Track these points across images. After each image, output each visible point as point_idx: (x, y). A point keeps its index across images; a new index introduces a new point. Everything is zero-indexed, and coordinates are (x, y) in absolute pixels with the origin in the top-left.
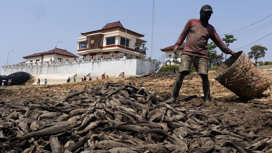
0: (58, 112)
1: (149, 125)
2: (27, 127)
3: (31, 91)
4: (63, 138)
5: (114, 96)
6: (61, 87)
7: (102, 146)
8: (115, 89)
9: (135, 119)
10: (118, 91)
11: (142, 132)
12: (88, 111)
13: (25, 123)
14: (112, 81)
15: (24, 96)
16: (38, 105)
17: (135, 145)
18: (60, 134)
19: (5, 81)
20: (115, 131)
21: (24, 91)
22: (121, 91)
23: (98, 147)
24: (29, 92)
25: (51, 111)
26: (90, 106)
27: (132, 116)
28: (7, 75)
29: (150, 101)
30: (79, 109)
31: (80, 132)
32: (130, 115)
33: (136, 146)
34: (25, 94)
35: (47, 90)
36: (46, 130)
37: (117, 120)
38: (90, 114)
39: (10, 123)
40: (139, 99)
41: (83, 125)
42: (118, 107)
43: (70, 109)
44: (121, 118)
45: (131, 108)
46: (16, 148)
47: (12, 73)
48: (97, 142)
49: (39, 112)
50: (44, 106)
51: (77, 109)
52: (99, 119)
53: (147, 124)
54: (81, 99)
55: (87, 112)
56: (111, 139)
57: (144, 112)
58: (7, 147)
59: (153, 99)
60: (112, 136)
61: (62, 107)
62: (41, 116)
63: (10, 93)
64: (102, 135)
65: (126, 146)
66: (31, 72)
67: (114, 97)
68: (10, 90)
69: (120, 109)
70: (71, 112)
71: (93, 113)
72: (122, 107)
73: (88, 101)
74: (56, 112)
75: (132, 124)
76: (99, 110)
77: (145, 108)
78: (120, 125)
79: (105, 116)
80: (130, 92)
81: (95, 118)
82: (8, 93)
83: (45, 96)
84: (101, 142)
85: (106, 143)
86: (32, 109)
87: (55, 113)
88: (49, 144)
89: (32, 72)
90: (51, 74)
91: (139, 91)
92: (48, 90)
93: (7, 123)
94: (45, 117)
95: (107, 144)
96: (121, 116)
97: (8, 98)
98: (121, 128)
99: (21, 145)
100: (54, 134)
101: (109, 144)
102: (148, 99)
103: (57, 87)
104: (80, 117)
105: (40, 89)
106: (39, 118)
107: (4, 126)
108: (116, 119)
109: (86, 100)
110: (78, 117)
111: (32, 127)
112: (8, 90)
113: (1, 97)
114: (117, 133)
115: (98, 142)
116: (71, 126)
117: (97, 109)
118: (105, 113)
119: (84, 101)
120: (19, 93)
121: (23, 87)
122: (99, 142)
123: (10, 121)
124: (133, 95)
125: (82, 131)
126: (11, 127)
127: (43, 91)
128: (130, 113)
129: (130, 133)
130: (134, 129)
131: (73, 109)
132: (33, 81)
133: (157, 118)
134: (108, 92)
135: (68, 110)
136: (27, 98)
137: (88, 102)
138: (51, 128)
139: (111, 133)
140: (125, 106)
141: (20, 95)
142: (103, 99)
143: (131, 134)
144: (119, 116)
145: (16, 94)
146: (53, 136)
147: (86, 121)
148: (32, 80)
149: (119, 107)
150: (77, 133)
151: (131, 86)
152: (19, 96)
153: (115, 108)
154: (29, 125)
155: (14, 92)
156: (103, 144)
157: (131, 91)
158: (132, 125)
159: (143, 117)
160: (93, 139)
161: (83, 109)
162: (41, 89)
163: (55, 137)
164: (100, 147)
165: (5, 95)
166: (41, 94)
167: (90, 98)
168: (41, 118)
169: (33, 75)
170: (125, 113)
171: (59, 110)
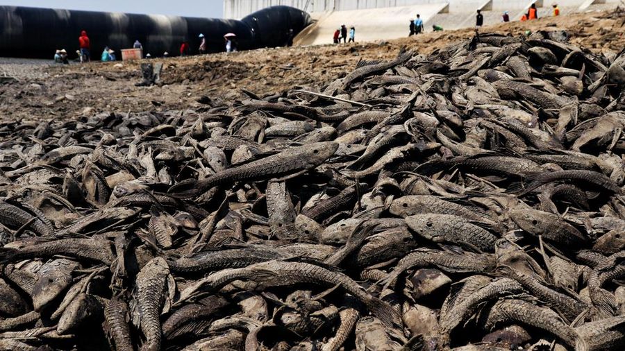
0: (310, 120)
1: (566, 159)
2: (223, 160)
3: (300, 63)
4: (305, 186)
5: (482, 73)
6: (387, 49)
7: (403, 210)
8: (491, 53)
9: (528, 140)
10: (500, 60)
11: (530, 178)
12: (389, 117)
13: (220, 148)
14: (555, 25)
15: (276, 81)
16: (263, 103)
17: (496, 212)
18: (292, 175)
19: (233, 35)
20: (453, 174)
21: (281, 66)
22: (507, 59)
23: (391, 211)
24: (292, 66)
25: (291, 118)
26: (399, 104)
27: (517, 132)
28: (239, 19)
29: (603, 88)
30: (367, 112)
31: (358, 174)
32: (512, 130)
33: (499, 214)
34: (281, 74)
35: (345, 62)
36: (259, 164)
37: (470, 142)
38: (393, 124)
39: (188, 148)
40: (566, 81)
41: (367, 156)
42: (487, 106)
43: (345, 113)
44: (484, 136)
45: (522, 109)
46: (191, 208)
47: (254, 11)
48: (390, 198)
49: (263, 120)
50: (280, 103)
51: (362, 113)
52: (419, 139)
53: (559, 156)
54: (384, 84)
55: (385, 120)
56: (434, 194)
57: (564, 119)
58: (169, 203)
59: (616, 81)
60: (440, 185)
61: (328, 108)
62: (268, 130)
63: (239, 72)
64: (411, 183)
65: (470, 213)
66: (306, 7)
67: (483, 78)
68: (240, 64)
69: (489, 113)
70: (345, 121)
71: (401, 122)
72: (498, 106)
73: (400, 90)
74: (303, 119)
75: (507, 155)
76: (424, 115)
77: (567, 110)
78: (471, 158)
79: (436, 132)
80: (535, 61)
81: (406, 138)
82: (234, 74)
83: (335, 77)
84: (402, 200)
85: (413, 203)
86: (247, 112)
87: (302, 122)
88: (264, 200)
89: (310, 5)
90: (366, 8)
91: (568, 56)
92: (347, 60)
93: (179, 149)
94: (276, 135)
95: (416, 205)
96: (482, 133)
97: (233, 85)
98: (475, 166)
99: (206, 202)
100: (278, 175)
101: (423, 205)
102: (597, 82)
103: (376, 51)
104: (365, 132)
105: (324, 58)
106: (262, 135)
107: (171, 157)
108: (469, 140)
109: (395, 88)
110: (361, 133)
111: (235, 159)
112: (234, 63)
113: (217, 84)
114: (461, 179)
115: (394, 199)
116: (320, 155)
117: (417, 110)
118: (437, 122)
119: (390, 90)
120: (264, 73)
121: (283, 52)
122: (396, 200)
123: (188, 144)
124: (546, 69)
125: (363, 172)
126: (189, 159)
127: (333, 63)
128: (512, 123)
129: (499, 180)
130: (512, 171)
131: (352, 113)
132: (315, 34)
133: (597, 139)
134: (471, 62)
135: (339, 114)
136: (285, 84)
137: (398, 92)
138: (272, 159)
139: (444, 178)
140: (506, 105)
141: (265, 78)
142: (442, 83)
143: (500, 185)
144: (475, 134)
145: (255, 73)
146: (275, 179)
147: (378, 146)
148: (310, 31)
149: (490, 106)
150: (349, 176)
151: (546, 41)
152: (263, 79)
153: (475, 108)
154: (229, 153)
155: (250, 68)
156: (405, 205)
157: (543, 57)
158: (508, 159)
159: (553, 136)
160: (381, 190)
161: (377, 112)
162: (328, 59)
163: (280, 182)
164: (397, 213)
165: (228, 77)
166: (324, 72)
167: (408, 82)
168: (265, 136)
169: (313, 16)
170: (497, 124)
171: (314, 115)
